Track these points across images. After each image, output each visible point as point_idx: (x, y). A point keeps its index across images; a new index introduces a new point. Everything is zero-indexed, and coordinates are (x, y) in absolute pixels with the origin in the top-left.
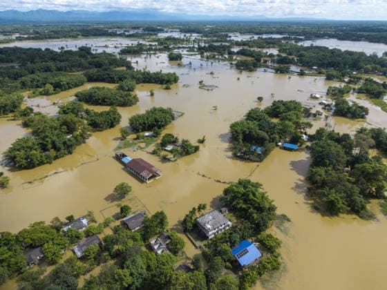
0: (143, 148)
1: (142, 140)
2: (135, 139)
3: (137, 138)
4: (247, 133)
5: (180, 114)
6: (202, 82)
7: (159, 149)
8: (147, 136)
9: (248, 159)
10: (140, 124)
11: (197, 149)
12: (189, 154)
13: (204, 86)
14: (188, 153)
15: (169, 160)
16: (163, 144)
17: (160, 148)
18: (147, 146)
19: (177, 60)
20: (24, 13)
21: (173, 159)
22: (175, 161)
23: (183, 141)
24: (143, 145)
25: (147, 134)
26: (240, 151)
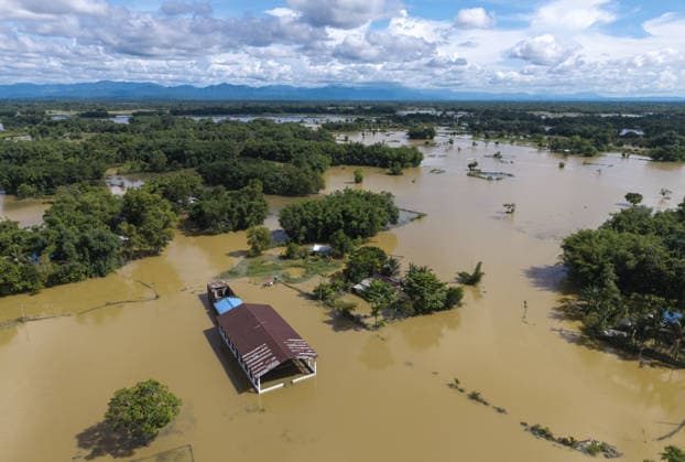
0: (295, 281)
1: (301, 261)
2: (282, 257)
3: (288, 257)
4: (632, 264)
5: (415, 215)
6: (476, 164)
7: (333, 286)
8: (314, 253)
9: (649, 354)
10: (304, 222)
11: (452, 299)
12: (428, 311)
13: (479, 172)
14: (422, 309)
15: (357, 323)
16: (351, 275)
17: (341, 283)
18: (305, 277)
19: (425, 138)
20: (200, 89)
21: (371, 321)
22: (376, 327)
23: (413, 269)
24: (295, 273)
25: (317, 248)
26: (611, 320)
